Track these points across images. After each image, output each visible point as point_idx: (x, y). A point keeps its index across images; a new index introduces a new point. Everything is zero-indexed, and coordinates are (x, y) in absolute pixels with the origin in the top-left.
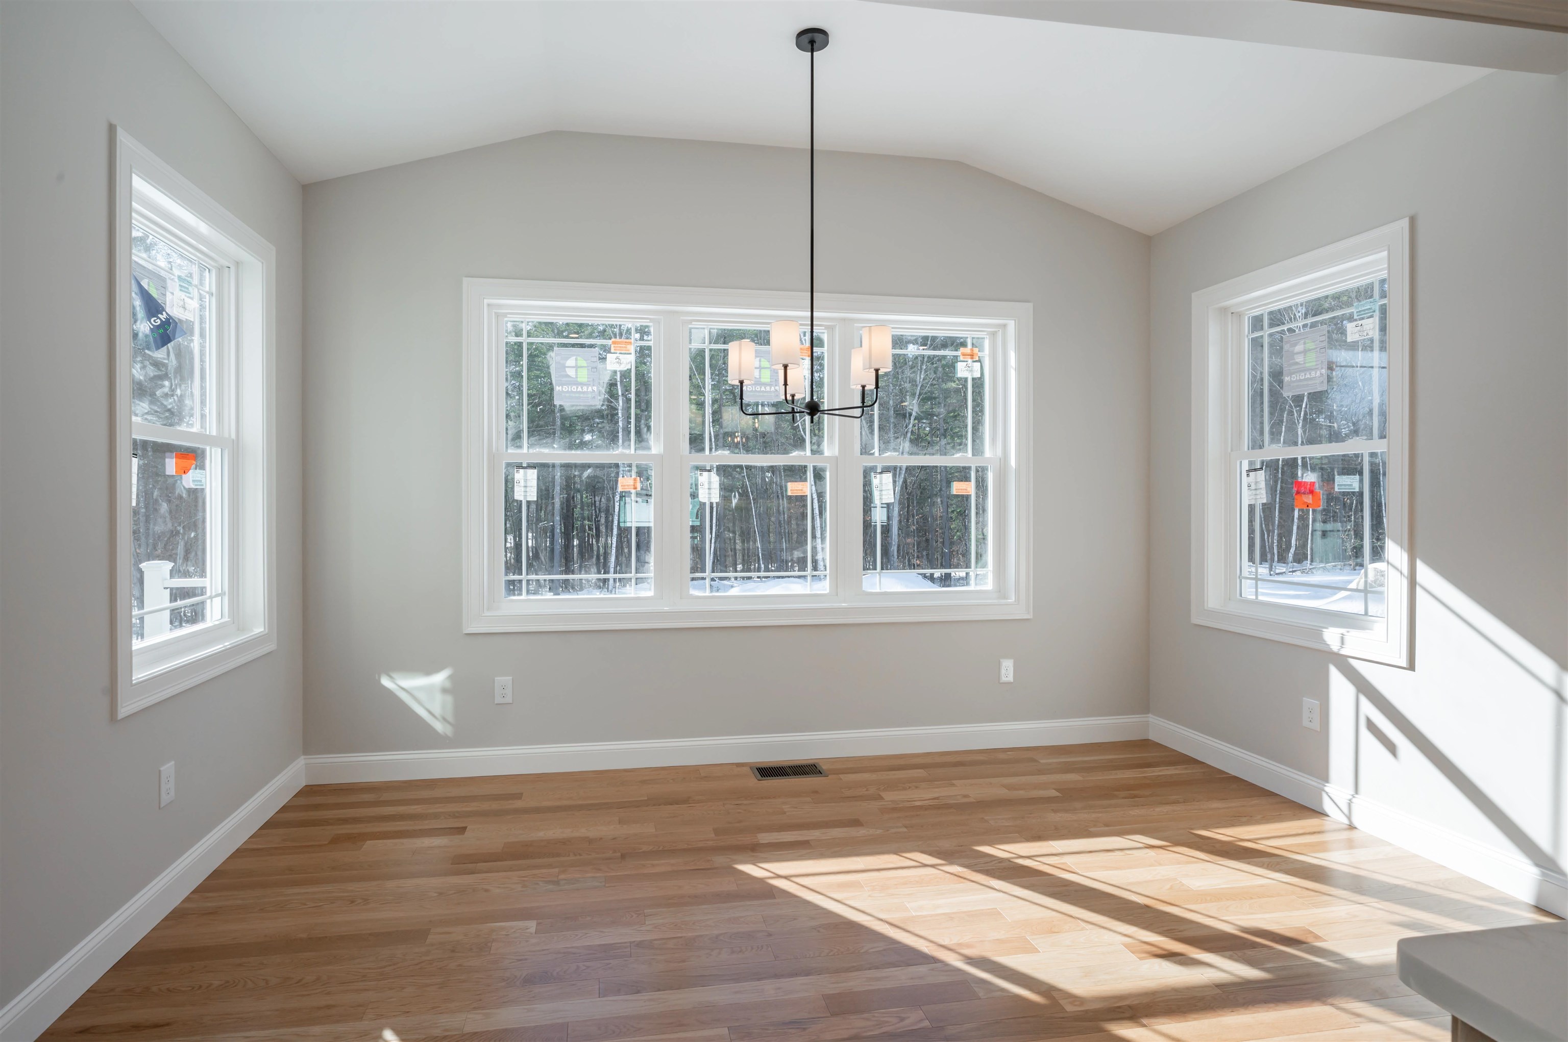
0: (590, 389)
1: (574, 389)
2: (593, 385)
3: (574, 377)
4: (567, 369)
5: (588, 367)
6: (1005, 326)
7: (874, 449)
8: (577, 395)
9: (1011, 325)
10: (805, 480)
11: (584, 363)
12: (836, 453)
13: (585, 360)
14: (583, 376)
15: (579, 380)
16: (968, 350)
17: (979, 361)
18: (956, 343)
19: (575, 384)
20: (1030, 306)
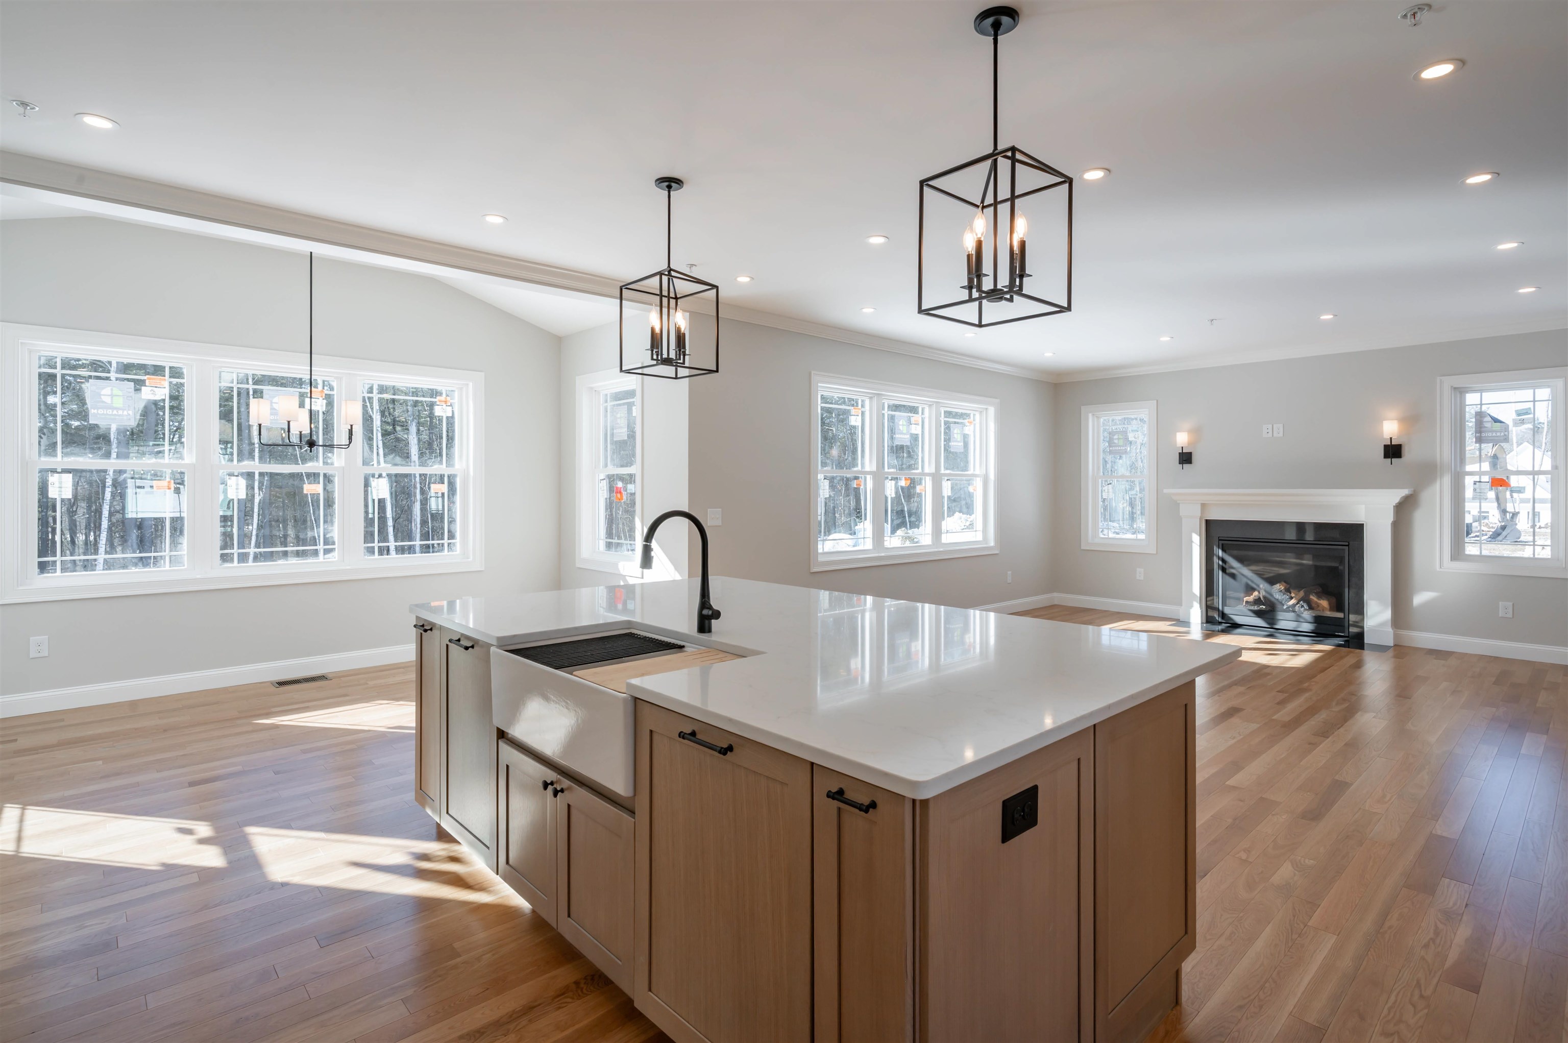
0: (125, 413)
1: (109, 412)
2: (129, 410)
3: (110, 403)
4: (102, 397)
5: (123, 396)
6: (467, 385)
7: (373, 461)
8: (112, 417)
9: (471, 384)
10: (319, 483)
11: (120, 393)
12: (343, 464)
13: (121, 391)
14: (119, 402)
15: (114, 405)
16: (443, 398)
17: (451, 405)
18: (434, 393)
19: (110, 408)
20: (483, 374)
